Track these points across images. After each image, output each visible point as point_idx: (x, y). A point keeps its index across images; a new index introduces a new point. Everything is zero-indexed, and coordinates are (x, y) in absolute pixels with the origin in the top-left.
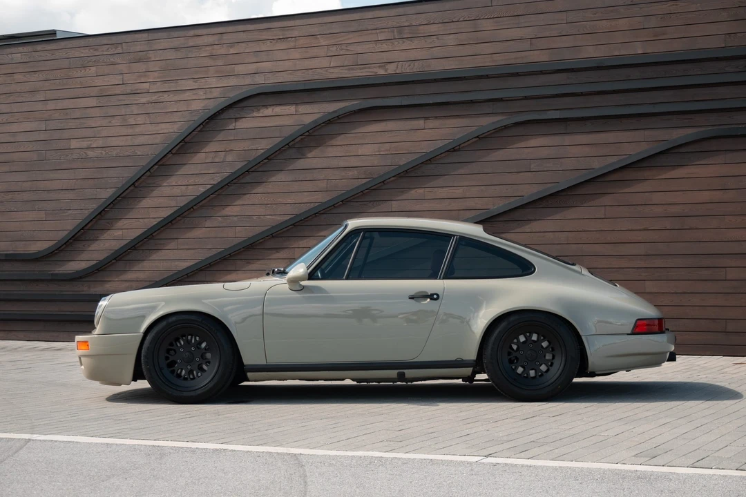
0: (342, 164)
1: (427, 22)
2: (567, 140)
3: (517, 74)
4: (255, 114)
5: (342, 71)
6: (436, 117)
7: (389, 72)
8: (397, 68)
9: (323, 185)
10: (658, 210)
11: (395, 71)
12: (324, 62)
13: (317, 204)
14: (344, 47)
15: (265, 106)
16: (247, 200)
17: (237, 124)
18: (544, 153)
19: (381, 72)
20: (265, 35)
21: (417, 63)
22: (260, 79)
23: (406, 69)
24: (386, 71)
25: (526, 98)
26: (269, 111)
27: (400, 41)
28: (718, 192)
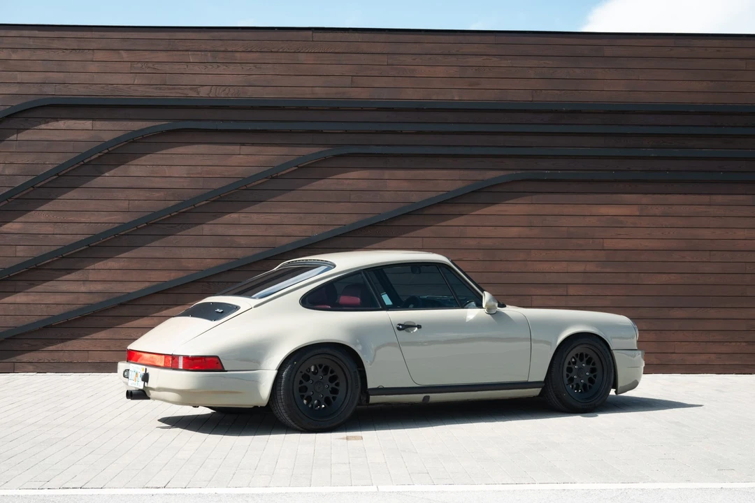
0: (147, 185)
1: (244, 50)
2: (387, 174)
3: (337, 109)
4: (43, 126)
5: (147, 90)
6: (253, 144)
7: (201, 95)
8: (211, 91)
9: (124, 205)
10: (472, 243)
11: (208, 94)
12: (127, 79)
13: (117, 225)
14: (150, 65)
15: (56, 119)
16: (31, 216)
17: (19, 135)
18: (363, 185)
19: (193, 94)
20: (56, 44)
21: (232, 89)
22: (49, 90)
23: (221, 93)
24: (198, 94)
25: (346, 132)
26: (61, 124)
27: (215, 65)
28: (525, 229)
